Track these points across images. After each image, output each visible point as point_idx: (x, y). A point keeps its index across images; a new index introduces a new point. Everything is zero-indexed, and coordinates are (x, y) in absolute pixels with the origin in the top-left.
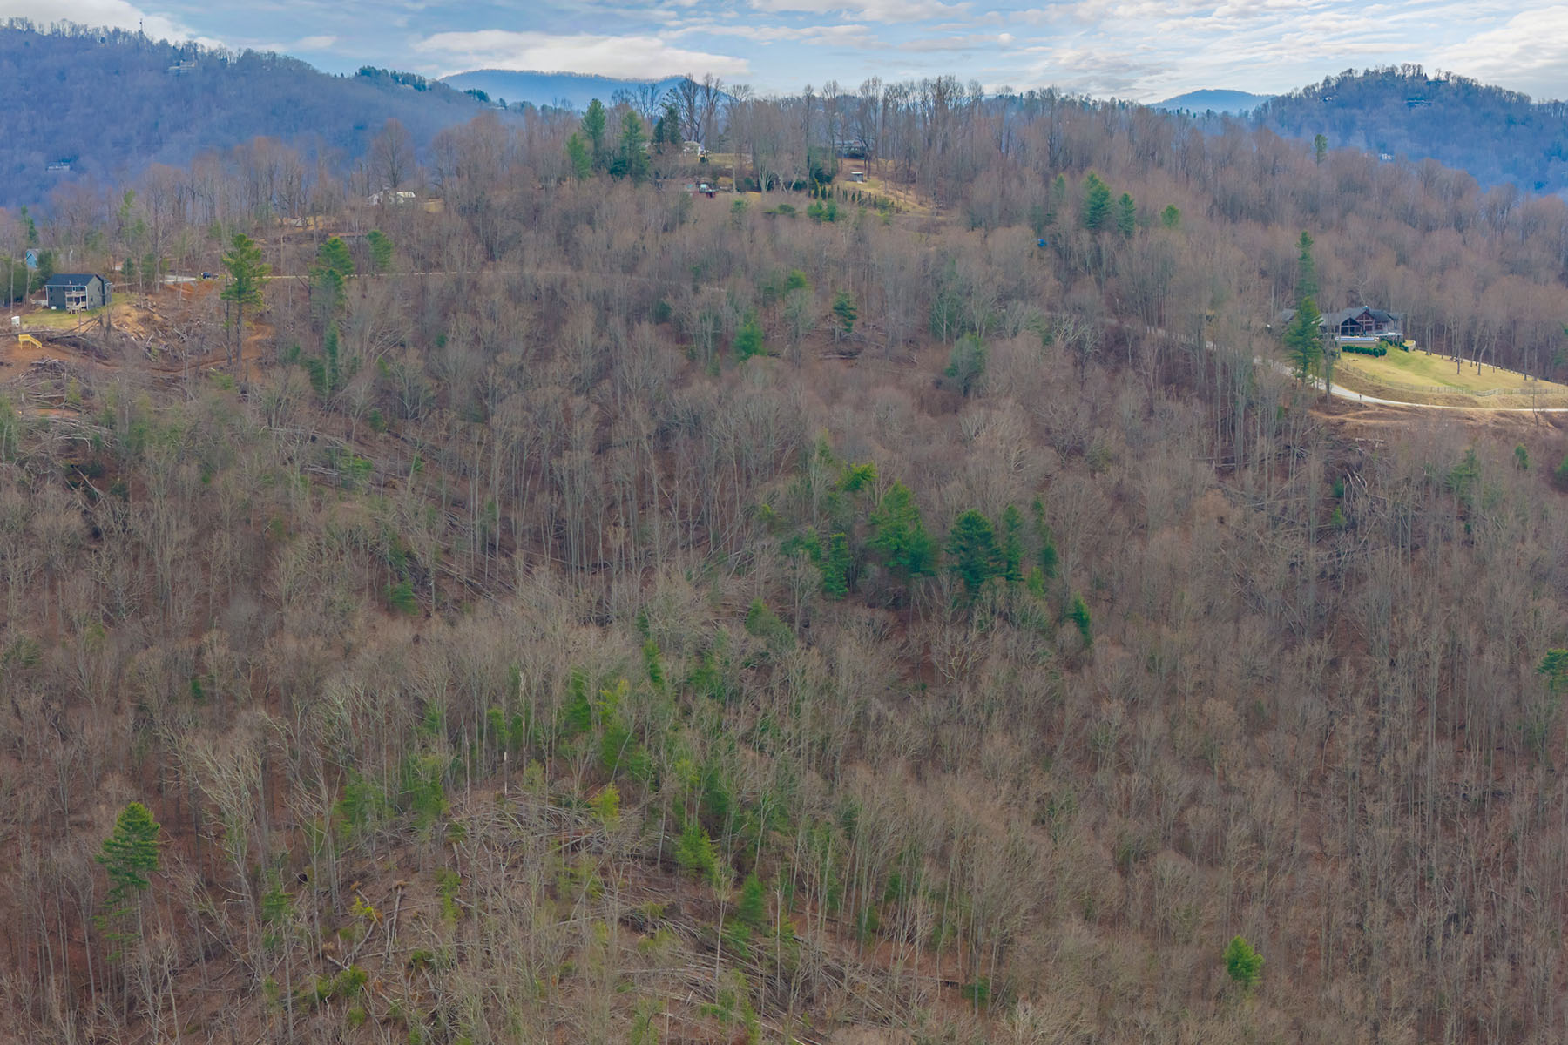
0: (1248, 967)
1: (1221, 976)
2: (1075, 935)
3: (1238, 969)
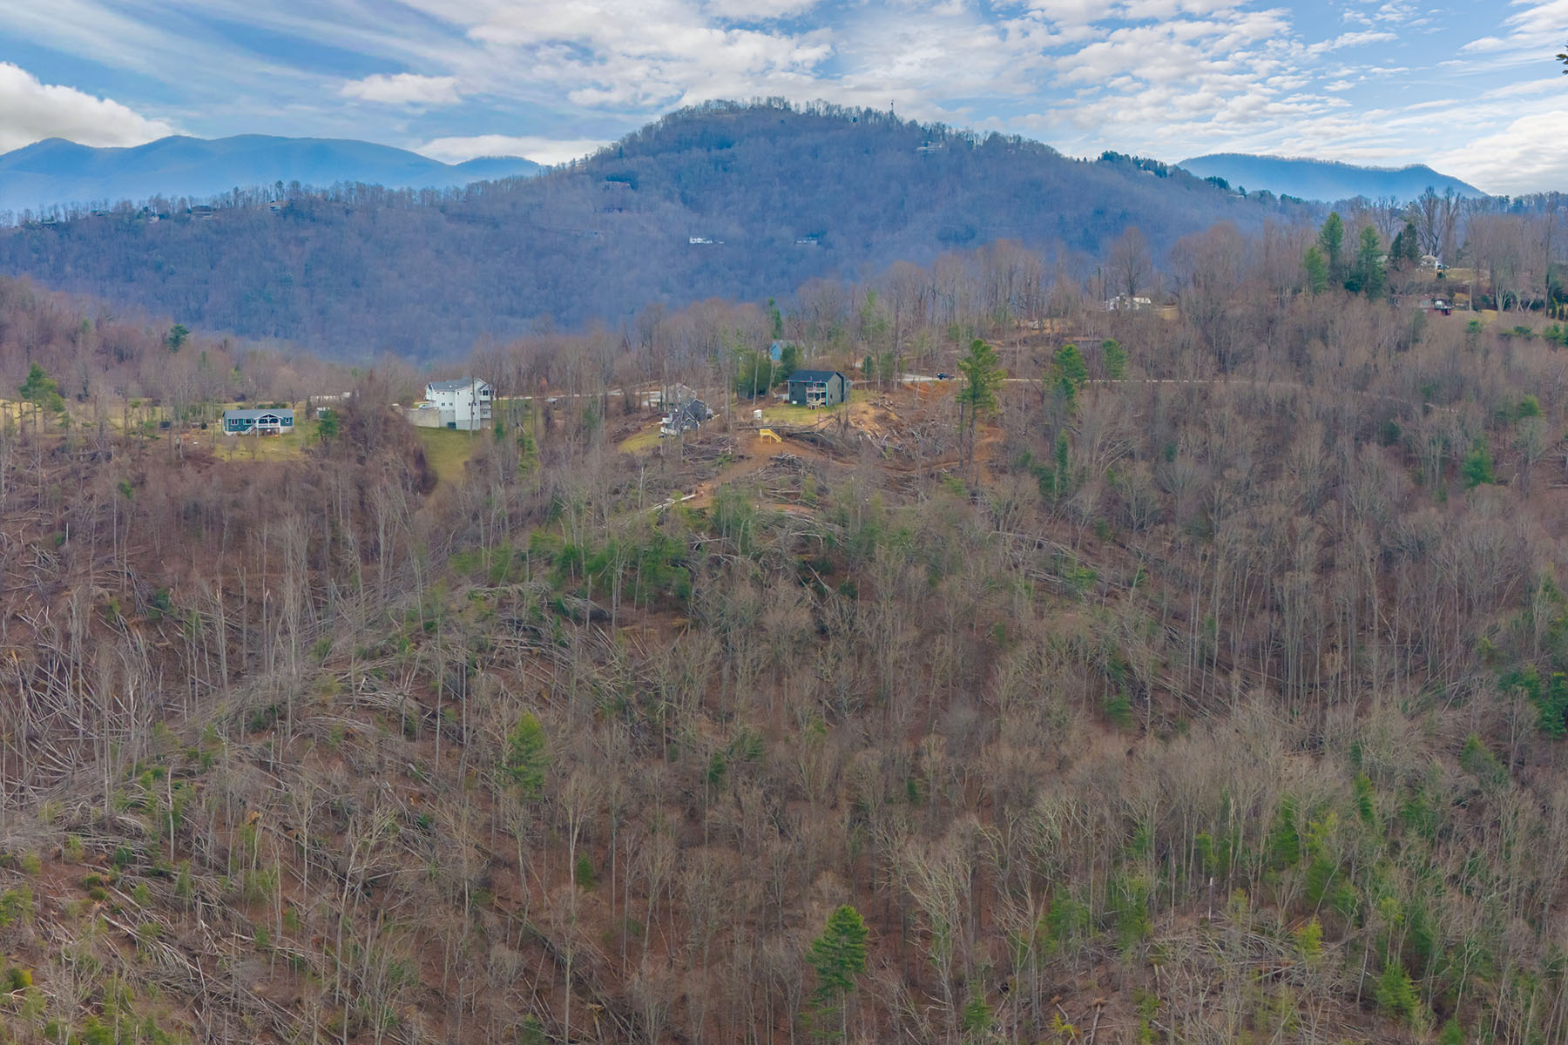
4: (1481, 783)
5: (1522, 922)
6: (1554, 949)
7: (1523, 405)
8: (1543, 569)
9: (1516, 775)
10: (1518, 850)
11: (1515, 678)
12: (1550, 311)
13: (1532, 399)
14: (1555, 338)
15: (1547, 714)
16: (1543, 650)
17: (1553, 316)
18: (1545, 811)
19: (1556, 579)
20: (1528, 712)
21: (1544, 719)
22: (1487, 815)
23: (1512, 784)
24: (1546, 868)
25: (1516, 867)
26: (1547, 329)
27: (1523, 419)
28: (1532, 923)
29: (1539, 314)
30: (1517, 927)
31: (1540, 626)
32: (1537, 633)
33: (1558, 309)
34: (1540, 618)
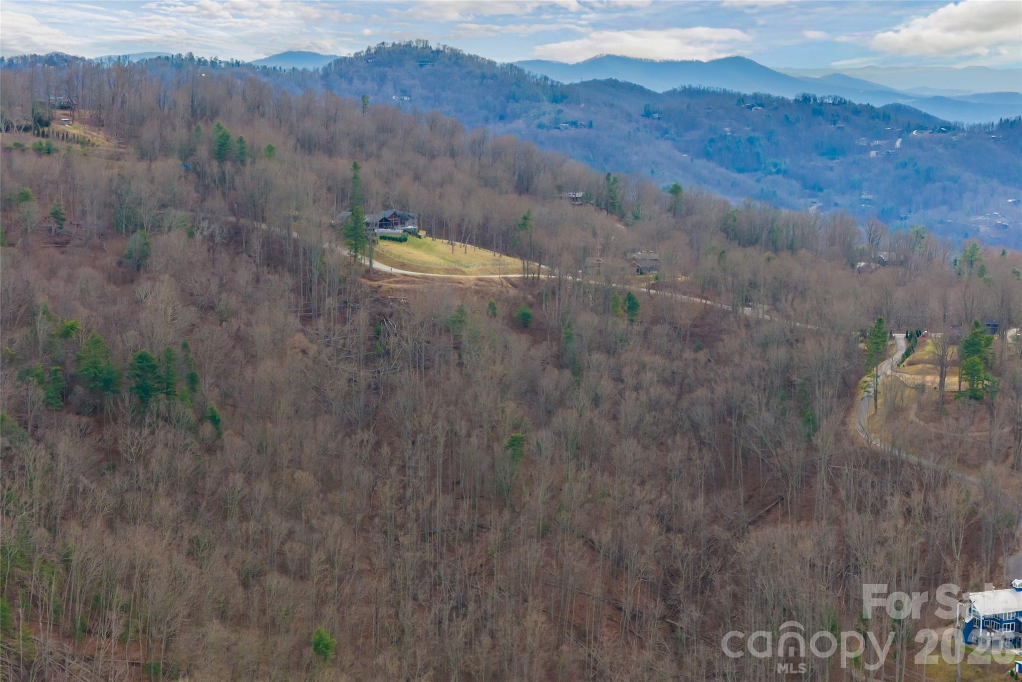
0: (327, 646)
1: (309, 653)
2: (215, 631)
3: (321, 649)
4: (11, 442)
5: (43, 530)
6: (65, 545)
7: (22, 194)
8: (41, 300)
9: (33, 435)
10: (37, 483)
11: (28, 372)
12: (36, 132)
13: (28, 189)
14: (40, 150)
15: (50, 394)
16: (45, 353)
17: (38, 135)
18: (53, 457)
19: (50, 307)
20: (37, 394)
21: (48, 397)
22: (16, 463)
23: (31, 441)
24: (56, 493)
25: (37, 494)
26: (35, 144)
27: (23, 203)
28: (49, 530)
29: (29, 134)
30: (40, 533)
31: (42, 337)
32: (40, 341)
33: (41, 131)
34: (41, 332)
